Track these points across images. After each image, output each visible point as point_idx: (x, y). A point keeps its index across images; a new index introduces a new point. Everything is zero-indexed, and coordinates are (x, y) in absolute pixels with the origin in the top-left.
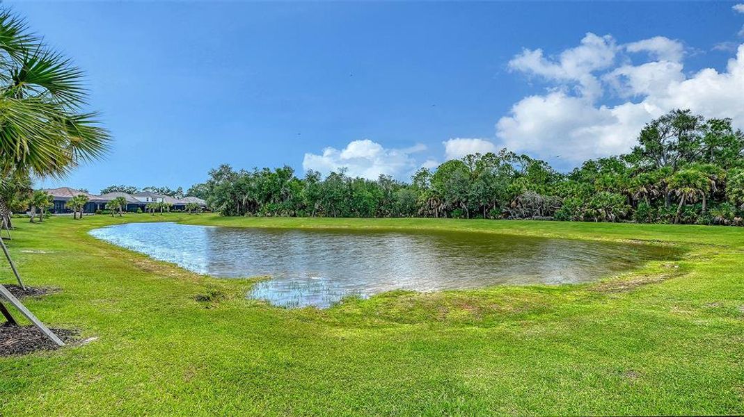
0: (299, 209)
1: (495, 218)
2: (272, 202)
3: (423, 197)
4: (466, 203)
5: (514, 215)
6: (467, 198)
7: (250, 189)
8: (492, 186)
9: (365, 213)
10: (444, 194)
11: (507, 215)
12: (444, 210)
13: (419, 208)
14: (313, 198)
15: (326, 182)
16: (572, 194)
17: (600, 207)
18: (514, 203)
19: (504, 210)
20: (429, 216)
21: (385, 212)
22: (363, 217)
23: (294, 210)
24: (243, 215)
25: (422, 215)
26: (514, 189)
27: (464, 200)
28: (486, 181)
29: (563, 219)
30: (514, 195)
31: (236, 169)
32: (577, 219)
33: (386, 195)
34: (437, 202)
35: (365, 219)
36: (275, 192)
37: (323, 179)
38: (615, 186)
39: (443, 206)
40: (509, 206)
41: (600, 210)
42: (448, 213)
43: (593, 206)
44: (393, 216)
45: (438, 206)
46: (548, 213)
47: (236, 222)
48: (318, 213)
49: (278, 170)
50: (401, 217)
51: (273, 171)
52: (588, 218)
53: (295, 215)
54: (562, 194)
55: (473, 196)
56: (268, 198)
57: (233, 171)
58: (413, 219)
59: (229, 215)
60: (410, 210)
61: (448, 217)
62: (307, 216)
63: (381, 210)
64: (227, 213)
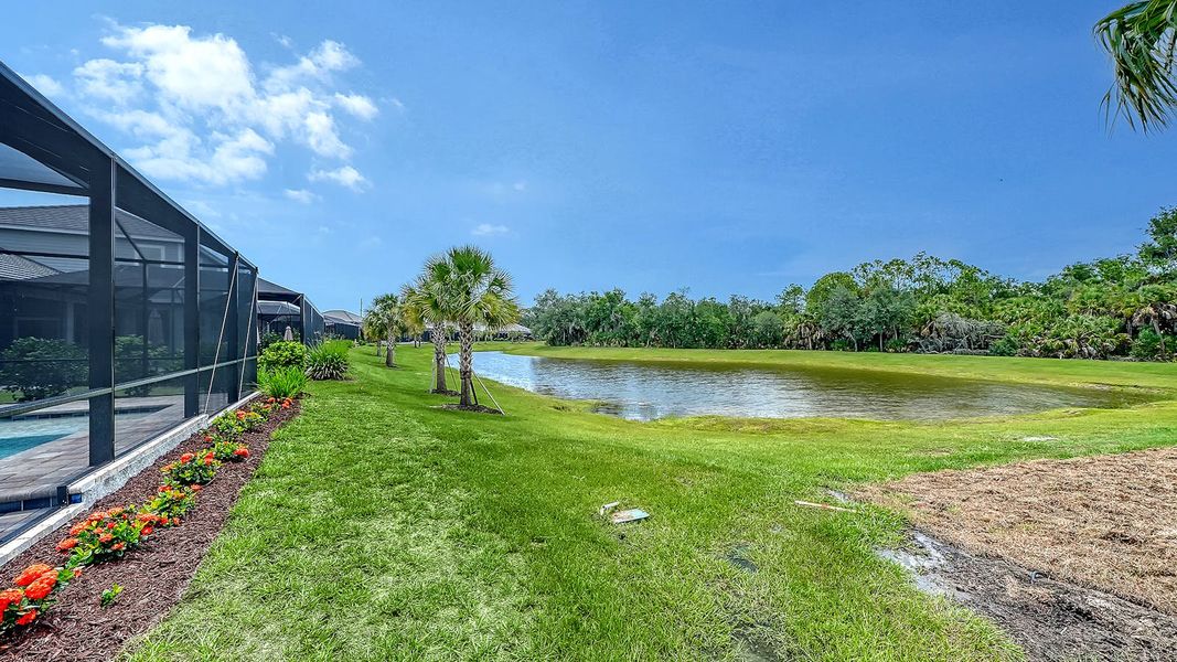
0: (630, 338)
1: (896, 352)
2: (601, 330)
3: (790, 324)
4: (851, 330)
5: (927, 347)
6: (852, 323)
7: (578, 316)
8: (890, 308)
9: (712, 342)
10: (820, 318)
11: (915, 347)
12: (821, 339)
13: (785, 336)
14: (648, 326)
15: (663, 306)
16: (1028, 317)
17: (1068, 337)
18: (925, 331)
19: (910, 341)
20: (799, 347)
21: (738, 342)
22: (710, 347)
23: (626, 339)
24: (569, 344)
25: (790, 346)
26: (927, 311)
27: (848, 326)
28: (880, 301)
29: (1002, 354)
30: (925, 320)
31: (562, 294)
32: (1029, 355)
33: (739, 320)
34: (810, 329)
35: (711, 351)
36: (604, 319)
37: (658, 304)
38: (1103, 305)
39: (819, 334)
40: (918, 335)
41: (1068, 341)
42: (826, 344)
43: (1057, 335)
44: (749, 347)
45: (812, 334)
46: (981, 345)
47: (563, 352)
48: (654, 343)
49: (607, 294)
50: (760, 348)
51: (602, 295)
52: (1048, 352)
53: (626, 346)
54: (1008, 318)
55: (861, 321)
56: (596, 325)
57: (558, 296)
58: (776, 351)
59: (554, 345)
60: (773, 339)
61: (827, 349)
62: (641, 346)
63: (733, 341)
64: (553, 342)
